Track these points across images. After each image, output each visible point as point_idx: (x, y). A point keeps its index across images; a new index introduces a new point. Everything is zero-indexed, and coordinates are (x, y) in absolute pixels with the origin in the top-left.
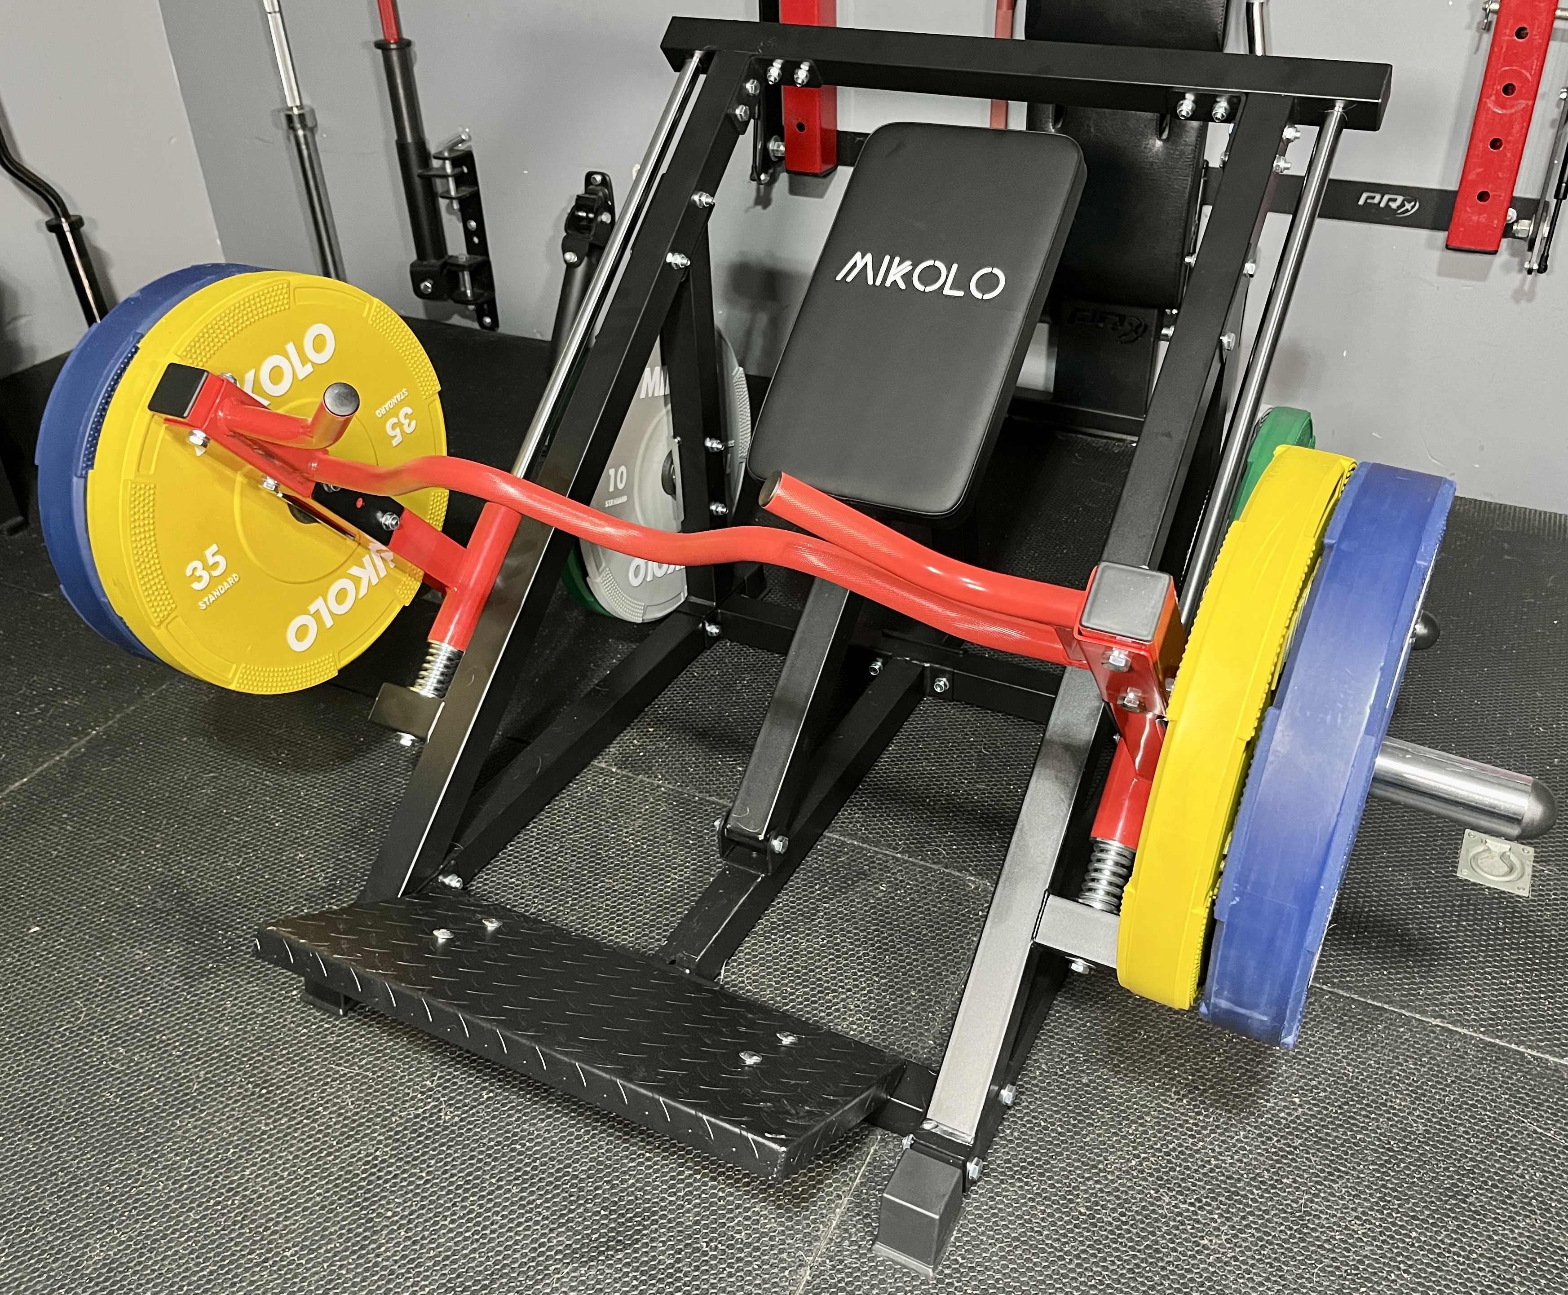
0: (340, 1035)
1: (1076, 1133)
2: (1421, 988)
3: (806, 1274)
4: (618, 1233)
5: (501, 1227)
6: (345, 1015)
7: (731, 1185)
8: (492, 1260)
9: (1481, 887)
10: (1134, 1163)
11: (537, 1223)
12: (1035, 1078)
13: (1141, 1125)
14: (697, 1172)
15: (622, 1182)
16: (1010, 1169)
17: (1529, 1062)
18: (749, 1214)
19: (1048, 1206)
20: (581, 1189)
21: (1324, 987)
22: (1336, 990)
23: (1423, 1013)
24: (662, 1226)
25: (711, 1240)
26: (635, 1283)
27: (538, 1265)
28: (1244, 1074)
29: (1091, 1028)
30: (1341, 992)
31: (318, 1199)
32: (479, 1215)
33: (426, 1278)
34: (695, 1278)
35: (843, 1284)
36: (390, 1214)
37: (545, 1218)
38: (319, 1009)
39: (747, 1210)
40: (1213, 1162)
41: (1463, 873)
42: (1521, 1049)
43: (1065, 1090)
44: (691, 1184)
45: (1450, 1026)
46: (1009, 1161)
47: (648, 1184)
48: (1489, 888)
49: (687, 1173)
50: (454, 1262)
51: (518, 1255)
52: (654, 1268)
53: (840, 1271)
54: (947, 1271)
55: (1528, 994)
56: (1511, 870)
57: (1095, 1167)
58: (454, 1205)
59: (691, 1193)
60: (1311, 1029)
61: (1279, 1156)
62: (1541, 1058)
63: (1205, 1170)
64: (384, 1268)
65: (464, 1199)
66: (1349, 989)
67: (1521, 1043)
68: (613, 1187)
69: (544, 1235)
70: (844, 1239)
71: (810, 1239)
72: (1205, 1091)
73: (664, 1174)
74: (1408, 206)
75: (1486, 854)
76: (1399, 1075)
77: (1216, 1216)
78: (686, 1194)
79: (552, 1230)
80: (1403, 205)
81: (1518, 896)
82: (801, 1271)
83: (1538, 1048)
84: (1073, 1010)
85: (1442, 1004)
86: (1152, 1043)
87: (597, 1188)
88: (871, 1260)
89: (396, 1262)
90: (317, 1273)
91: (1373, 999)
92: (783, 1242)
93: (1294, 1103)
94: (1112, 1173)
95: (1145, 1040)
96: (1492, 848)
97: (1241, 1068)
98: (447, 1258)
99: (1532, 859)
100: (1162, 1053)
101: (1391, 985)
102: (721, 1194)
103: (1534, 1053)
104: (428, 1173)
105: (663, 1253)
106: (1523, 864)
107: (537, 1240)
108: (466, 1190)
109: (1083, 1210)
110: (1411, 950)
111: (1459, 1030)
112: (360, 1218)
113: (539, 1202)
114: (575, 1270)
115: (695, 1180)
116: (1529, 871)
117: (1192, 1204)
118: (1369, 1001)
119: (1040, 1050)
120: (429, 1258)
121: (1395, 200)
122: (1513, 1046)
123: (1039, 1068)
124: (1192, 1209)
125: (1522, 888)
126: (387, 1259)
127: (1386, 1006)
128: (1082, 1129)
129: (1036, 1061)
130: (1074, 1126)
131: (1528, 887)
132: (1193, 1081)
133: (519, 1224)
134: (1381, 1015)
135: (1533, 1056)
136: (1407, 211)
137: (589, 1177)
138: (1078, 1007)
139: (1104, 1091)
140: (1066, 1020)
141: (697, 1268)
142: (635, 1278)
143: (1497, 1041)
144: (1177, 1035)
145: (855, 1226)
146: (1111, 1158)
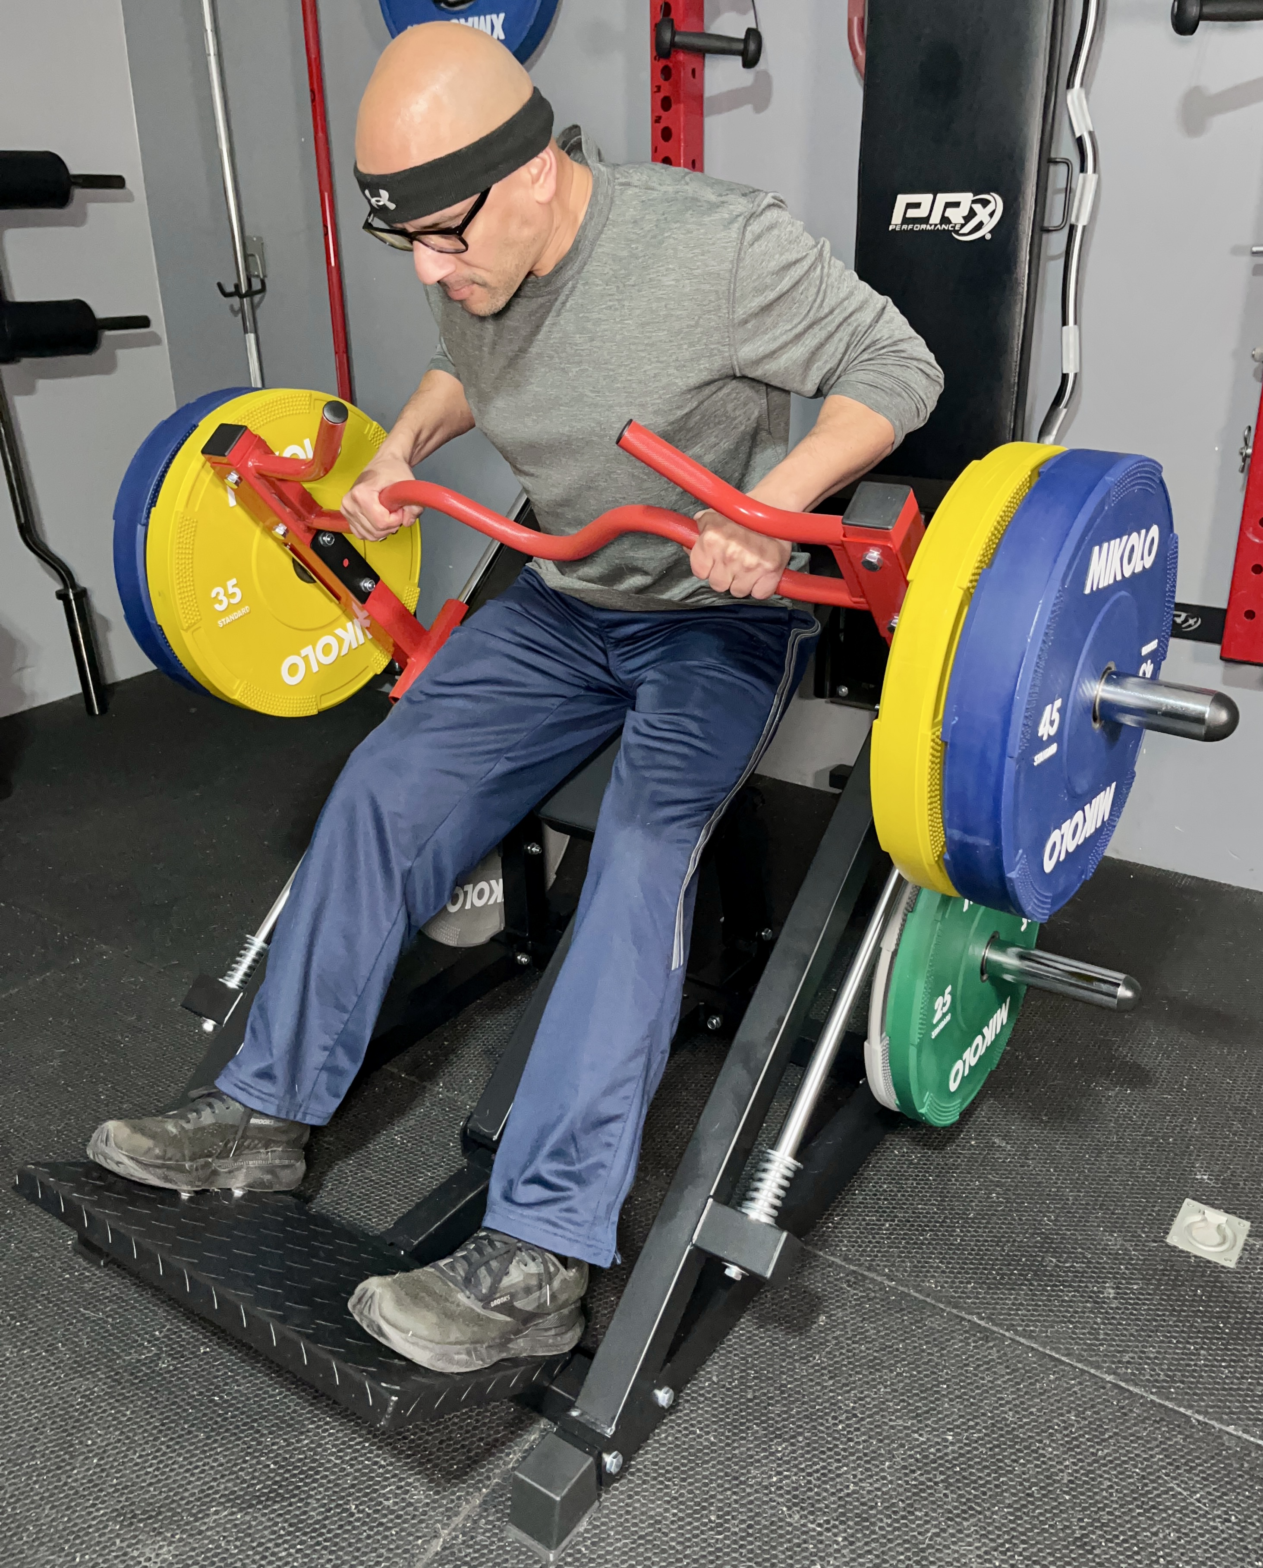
0: (96, 1283)
1: (728, 1445)
2: (1102, 1345)
3: (437, 1545)
4: (281, 1487)
5: (180, 1467)
6: (105, 1265)
7: (393, 1456)
8: (164, 1495)
9: (1188, 1255)
10: (775, 1479)
11: (212, 1468)
12: (703, 1388)
13: (792, 1444)
14: (367, 1440)
15: (298, 1441)
16: (655, 1471)
17: (1193, 1427)
18: (403, 1483)
19: (681, 1511)
20: (259, 1443)
21: (1007, 1334)
22: (1018, 1338)
23: (1098, 1367)
24: (322, 1485)
25: (361, 1504)
26: (282, 1532)
27: (202, 1505)
28: (904, 1408)
29: (769, 1347)
30: (1022, 1340)
31: (35, 1421)
32: (164, 1454)
33: (103, 1502)
34: (337, 1536)
35: (468, 1559)
36: (90, 1442)
37: (221, 1465)
38: (85, 1259)
39: (401, 1480)
40: (852, 1487)
41: (1173, 1239)
42: (1189, 1413)
43: (728, 1403)
44: (358, 1451)
45: (1123, 1384)
46: (655, 1464)
47: (320, 1445)
48: (1196, 1257)
49: (358, 1440)
50: (131, 1492)
51: (186, 1494)
52: (301, 1521)
53: (469, 1547)
54: (569, 1560)
55: (1209, 1361)
56: (1224, 1239)
57: (736, 1478)
58: (146, 1443)
59: (356, 1458)
60: (982, 1372)
61: (919, 1490)
62: (1206, 1424)
63: (842, 1494)
64: (72, 1488)
65: (156, 1439)
66: (1030, 1337)
67: (1190, 1407)
68: (288, 1445)
69: (215, 1480)
70: (481, 1517)
71: (451, 1513)
72: (862, 1419)
73: (337, 1439)
74: (1191, 622)
75: (1202, 1224)
76: (1059, 1425)
77: (840, 1539)
78: (351, 1459)
79: (223, 1476)
80: (1186, 621)
81: (1223, 1267)
82: (434, 1542)
83: (1206, 1414)
84: (757, 1329)
85: (1120, 1362)
86: (824, 1368)
87: (273, 1444)
88: (500, 1540)
89: (82, 1484)
90: (14, 1484)
91: (1052, 1349)
92: (424, 1513)
93: (946, 1440)
94: (751, 1486)
95: (818, 1365)
96: (1209, 1219)
97: (903, 1401)
98: (126, 1487)
99: (1247, 1232)
100: (831, 1378)
101: (1073, 1339)
102: (383, 1463)
103: (1201, 1418)
104: (132, 1413)
105: (314, 1509)
106: (1235, 1237)
107: (207, 1483)
108: (160, 1431)
109: (713, 1518)
110: (1103, 1308)
111: (1131, 1389)
112: (64, 1443)
113: (219, 1450)
114: (233, 1513)
115: (364, 1448)
116: (1240, 1244)
117: (820, 1525)
118: (1048, 1352)
119: (716, 1363)
120: (111, 1486)
121: (1179, 616)
122: (1182, 1410)
123: (710, 1379)
124: (819, 1529)
125: (1229, 1260)
126: (76, 1481)
127: (1063, 1358)
128: (734, 1441)
129: (709, 1373)
130: (728, 1438)
131: (1235, 1259)
132: (853, 1408)
133: (197, 1467)
134: (1056, 1366)
135: (1198, 1421)
136: (1190, 626)
137: (270, 1433)
138: (761, 1327)
139: (765, 1408)
140: (749, 1338)
141: (340, 1527)
142: (283, 1528)
143: (1167, 1403)
144: (850, 1363)
145: (495, 1507)
146: (754, 1472)
